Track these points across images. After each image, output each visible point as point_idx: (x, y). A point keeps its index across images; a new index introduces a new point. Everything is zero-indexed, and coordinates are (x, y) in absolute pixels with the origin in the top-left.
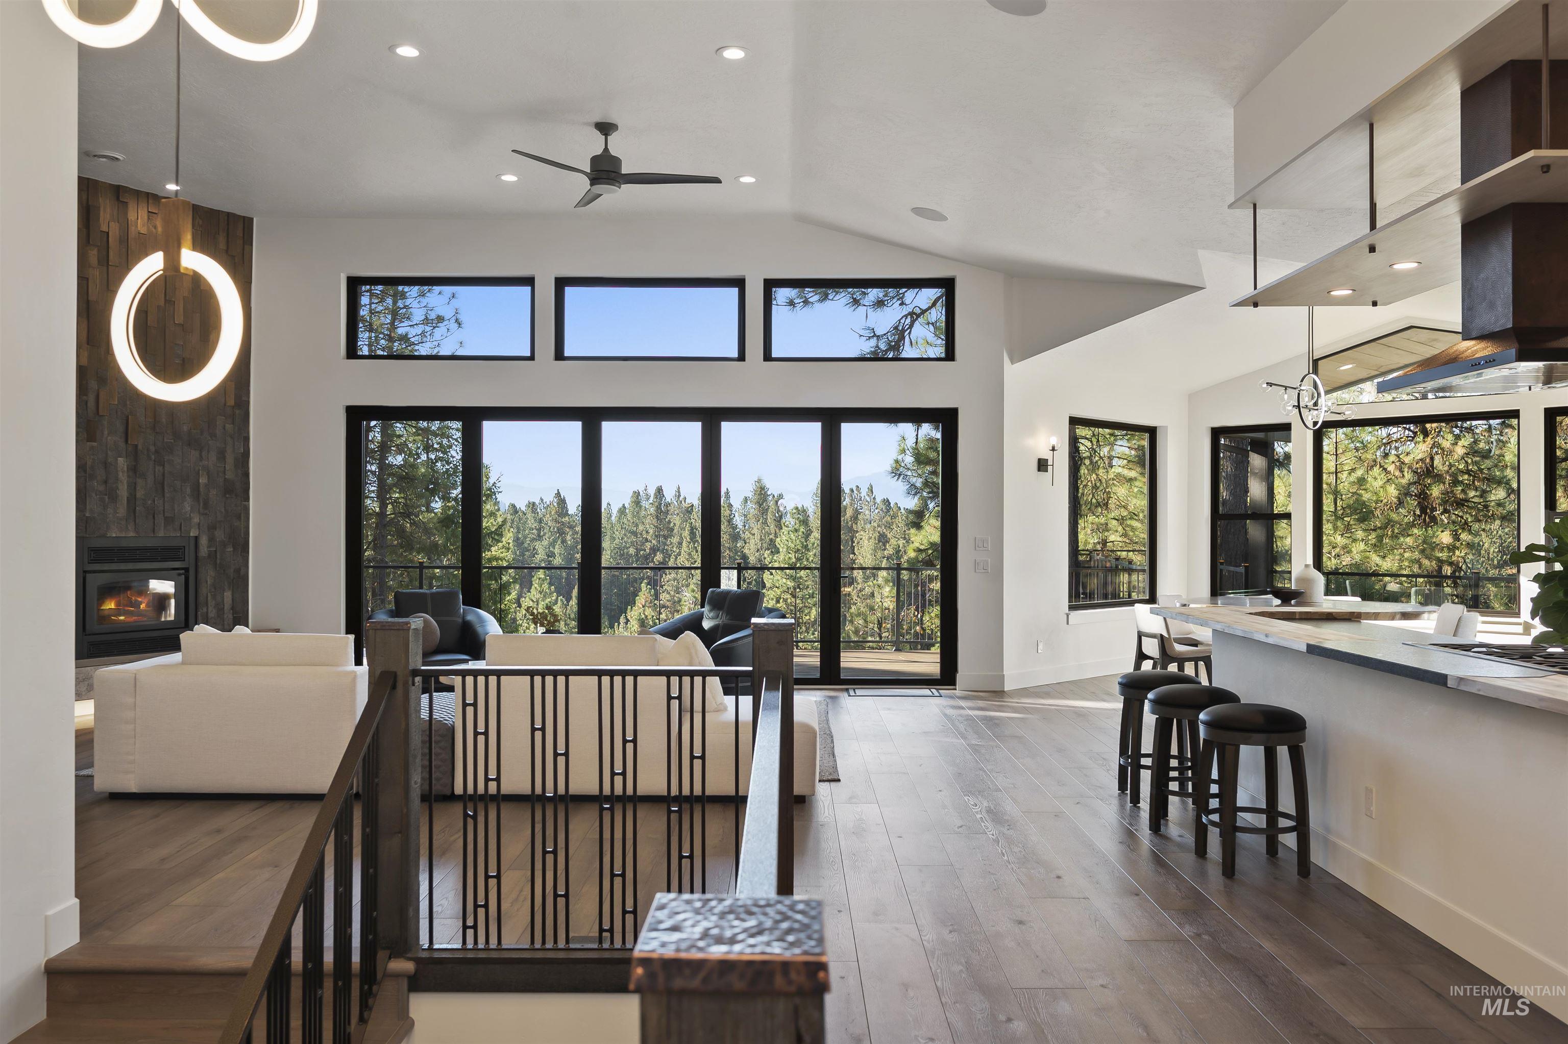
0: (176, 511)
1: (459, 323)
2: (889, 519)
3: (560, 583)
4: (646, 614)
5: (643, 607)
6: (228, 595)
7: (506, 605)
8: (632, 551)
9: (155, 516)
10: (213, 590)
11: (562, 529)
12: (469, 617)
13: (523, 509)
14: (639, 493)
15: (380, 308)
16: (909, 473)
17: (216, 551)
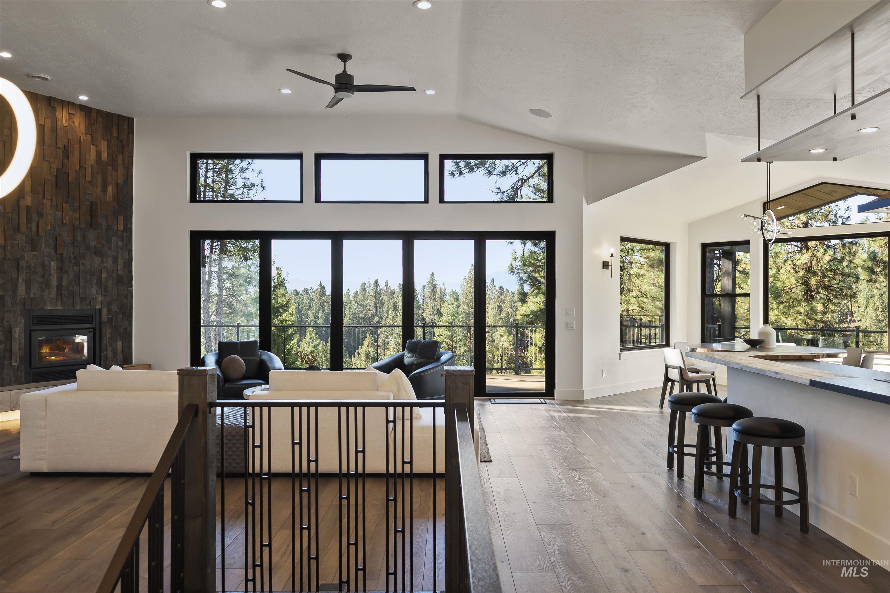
0: (87, 294)
1: (263, 187)
2: (503, 297)
3: (322, 333)
4: (369, 350)
5: (368, 346)
6: (120, 344)
7: (291, 346)
8: (361, 315)
9: (74, 297)
10: (110, 341)
11: (323, 303)
12: (264, 357)
13: (301, 292)
14: (365, 283)
15: (218, 179)
16: (519, 271)
17: (112, 318)
